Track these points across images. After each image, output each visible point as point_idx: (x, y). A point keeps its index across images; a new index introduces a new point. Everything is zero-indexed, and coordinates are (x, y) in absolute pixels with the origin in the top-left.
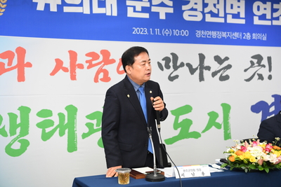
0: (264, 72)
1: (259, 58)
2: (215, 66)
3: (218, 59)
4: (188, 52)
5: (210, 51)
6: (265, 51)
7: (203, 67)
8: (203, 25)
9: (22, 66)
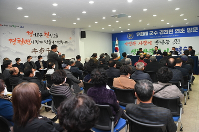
0: (178, 42)
1: (176, 40)
2: (166, 42)
3: (167, 40)
4: (160, 40)
5: (165, 39)
6: (178, 38)
7: (163, 42)
8: (164, 35)
9: (135, 44)
